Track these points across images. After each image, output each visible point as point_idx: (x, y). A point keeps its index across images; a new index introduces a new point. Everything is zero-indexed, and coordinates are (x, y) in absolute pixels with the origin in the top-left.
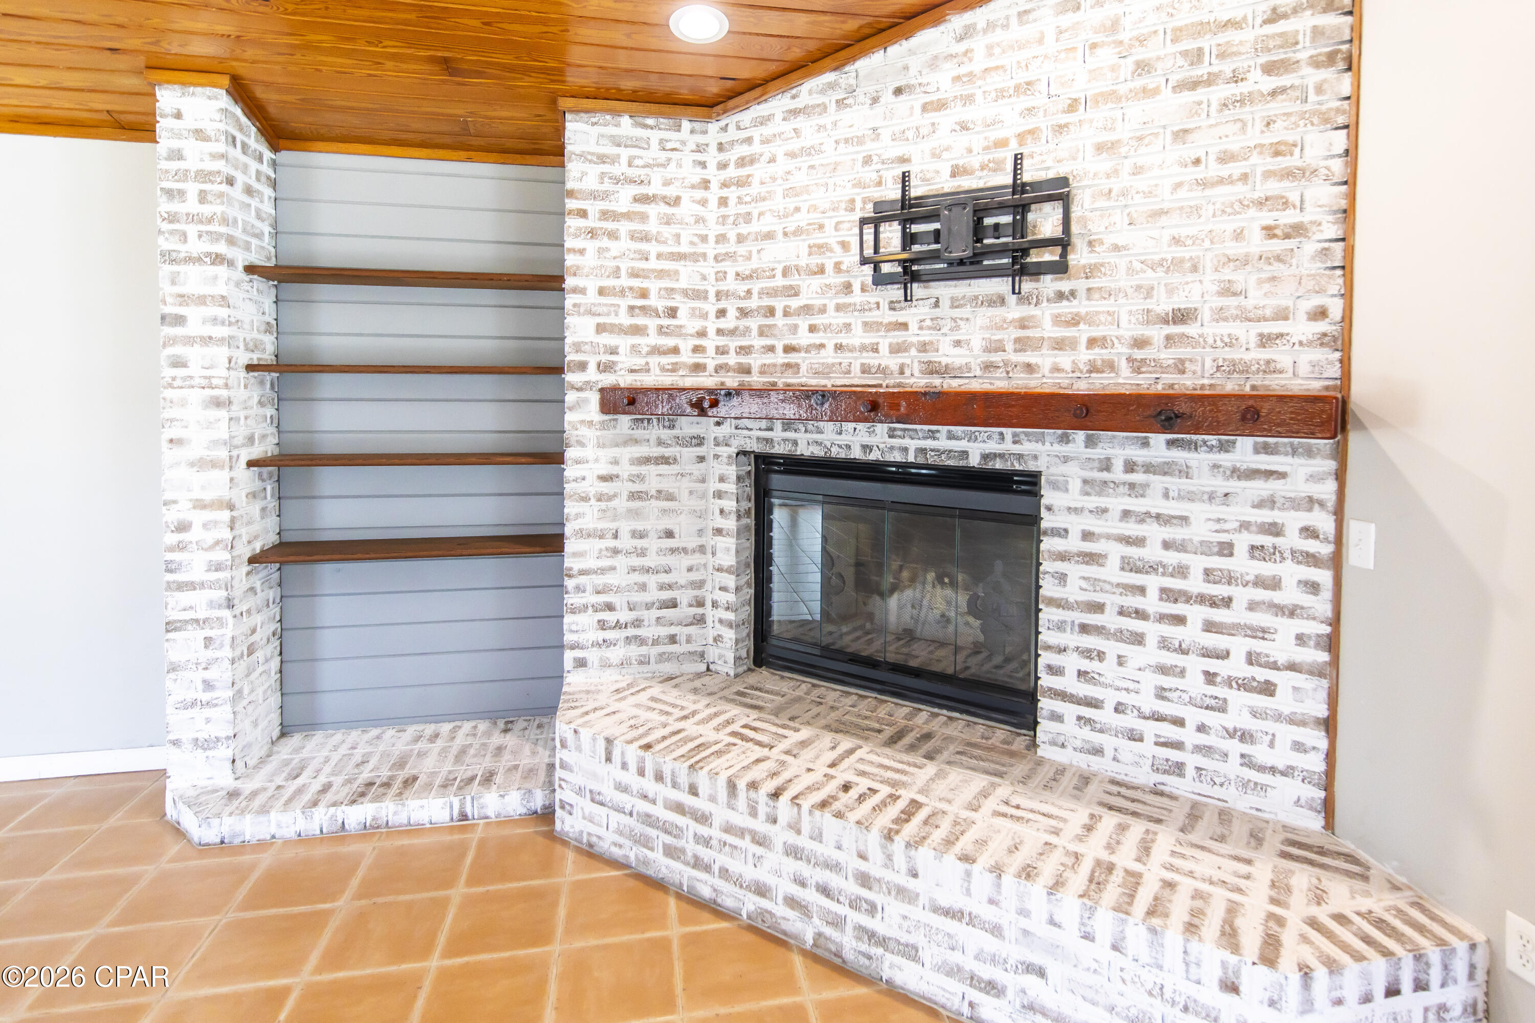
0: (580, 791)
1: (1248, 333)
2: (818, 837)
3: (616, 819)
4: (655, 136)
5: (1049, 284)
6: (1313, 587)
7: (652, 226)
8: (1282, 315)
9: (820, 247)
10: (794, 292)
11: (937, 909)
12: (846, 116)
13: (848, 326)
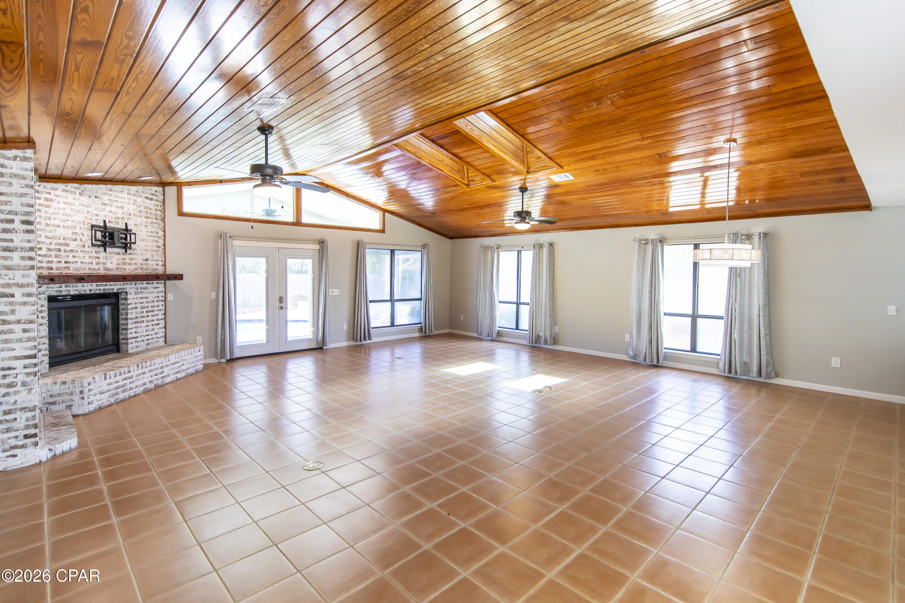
0: (95, 395)
1: (155, 263)
3: (107, 395)
6: (163, 305)
8: (158, 261)
9: (75, 233)
10: (67, 245)
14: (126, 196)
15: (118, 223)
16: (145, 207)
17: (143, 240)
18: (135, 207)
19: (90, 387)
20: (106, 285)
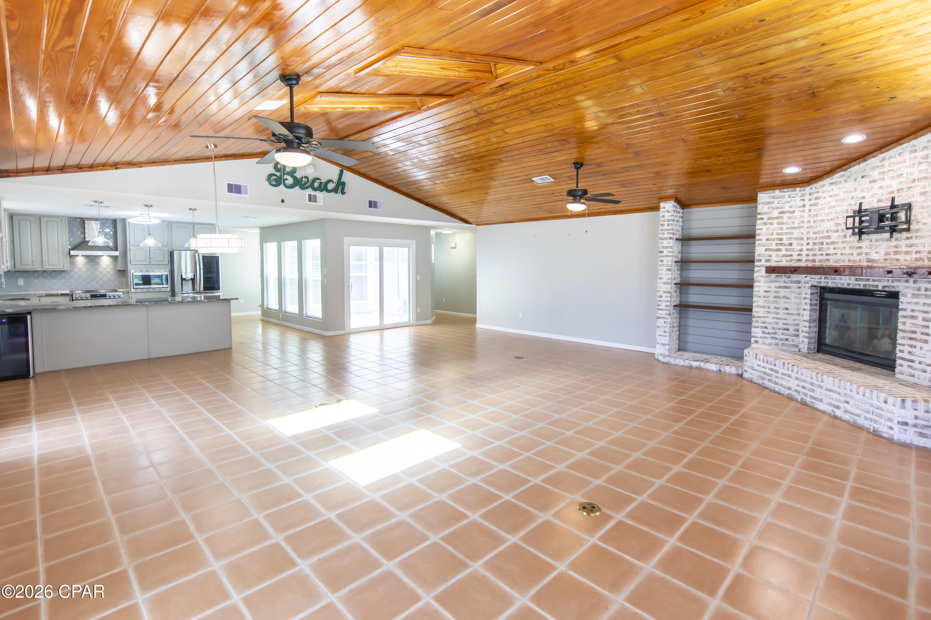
0: (749, 368)
2: (802, 375)
3: (758, 374)
4: (786, 194)
7: (785, 220)
9: (837, 224)
10: (829, 237)
11: (827, 390)
12: (847, 185)
13: (845, 248)
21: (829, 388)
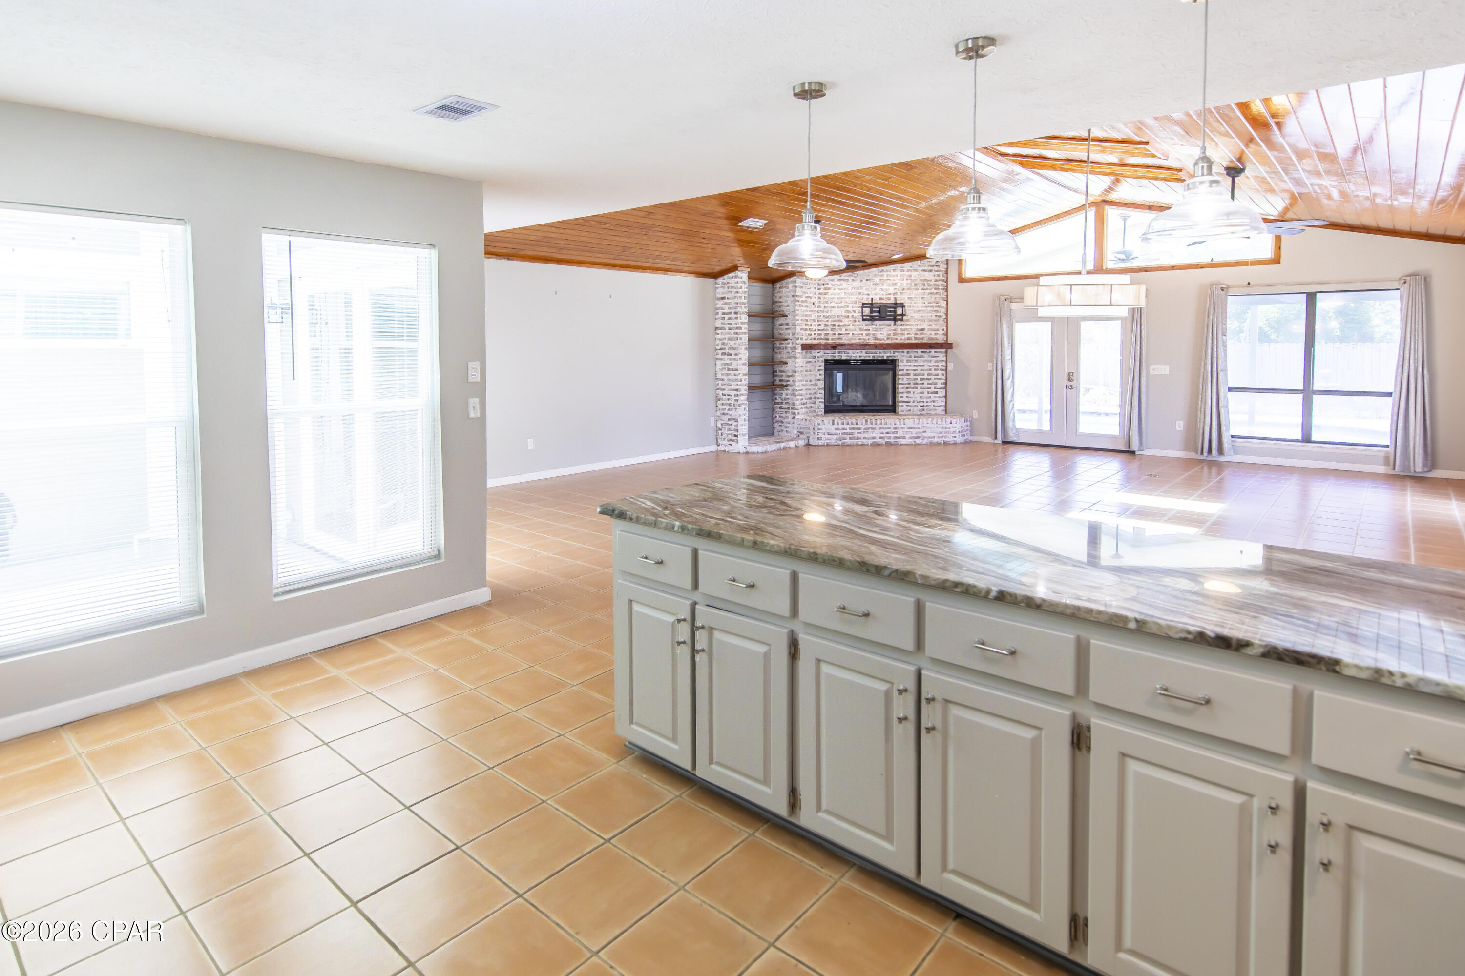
1: (933, 333)
2: (886, 424)
3: (835, 437)
5: (899, 323)
6: (943, 374)
8: (938, 330)
9: (848, 311)
10: (841, 321)
11: (909, 428)
12: (854, 283)
13: (856, 330)
14: (899, 273)
15: (889, 299)
16: (921, 280)
17: (919, 311)
18: (909, 281)
19: (819, 427)
20: (876, 353)
21: (910, 426)
